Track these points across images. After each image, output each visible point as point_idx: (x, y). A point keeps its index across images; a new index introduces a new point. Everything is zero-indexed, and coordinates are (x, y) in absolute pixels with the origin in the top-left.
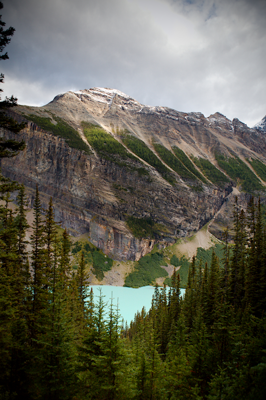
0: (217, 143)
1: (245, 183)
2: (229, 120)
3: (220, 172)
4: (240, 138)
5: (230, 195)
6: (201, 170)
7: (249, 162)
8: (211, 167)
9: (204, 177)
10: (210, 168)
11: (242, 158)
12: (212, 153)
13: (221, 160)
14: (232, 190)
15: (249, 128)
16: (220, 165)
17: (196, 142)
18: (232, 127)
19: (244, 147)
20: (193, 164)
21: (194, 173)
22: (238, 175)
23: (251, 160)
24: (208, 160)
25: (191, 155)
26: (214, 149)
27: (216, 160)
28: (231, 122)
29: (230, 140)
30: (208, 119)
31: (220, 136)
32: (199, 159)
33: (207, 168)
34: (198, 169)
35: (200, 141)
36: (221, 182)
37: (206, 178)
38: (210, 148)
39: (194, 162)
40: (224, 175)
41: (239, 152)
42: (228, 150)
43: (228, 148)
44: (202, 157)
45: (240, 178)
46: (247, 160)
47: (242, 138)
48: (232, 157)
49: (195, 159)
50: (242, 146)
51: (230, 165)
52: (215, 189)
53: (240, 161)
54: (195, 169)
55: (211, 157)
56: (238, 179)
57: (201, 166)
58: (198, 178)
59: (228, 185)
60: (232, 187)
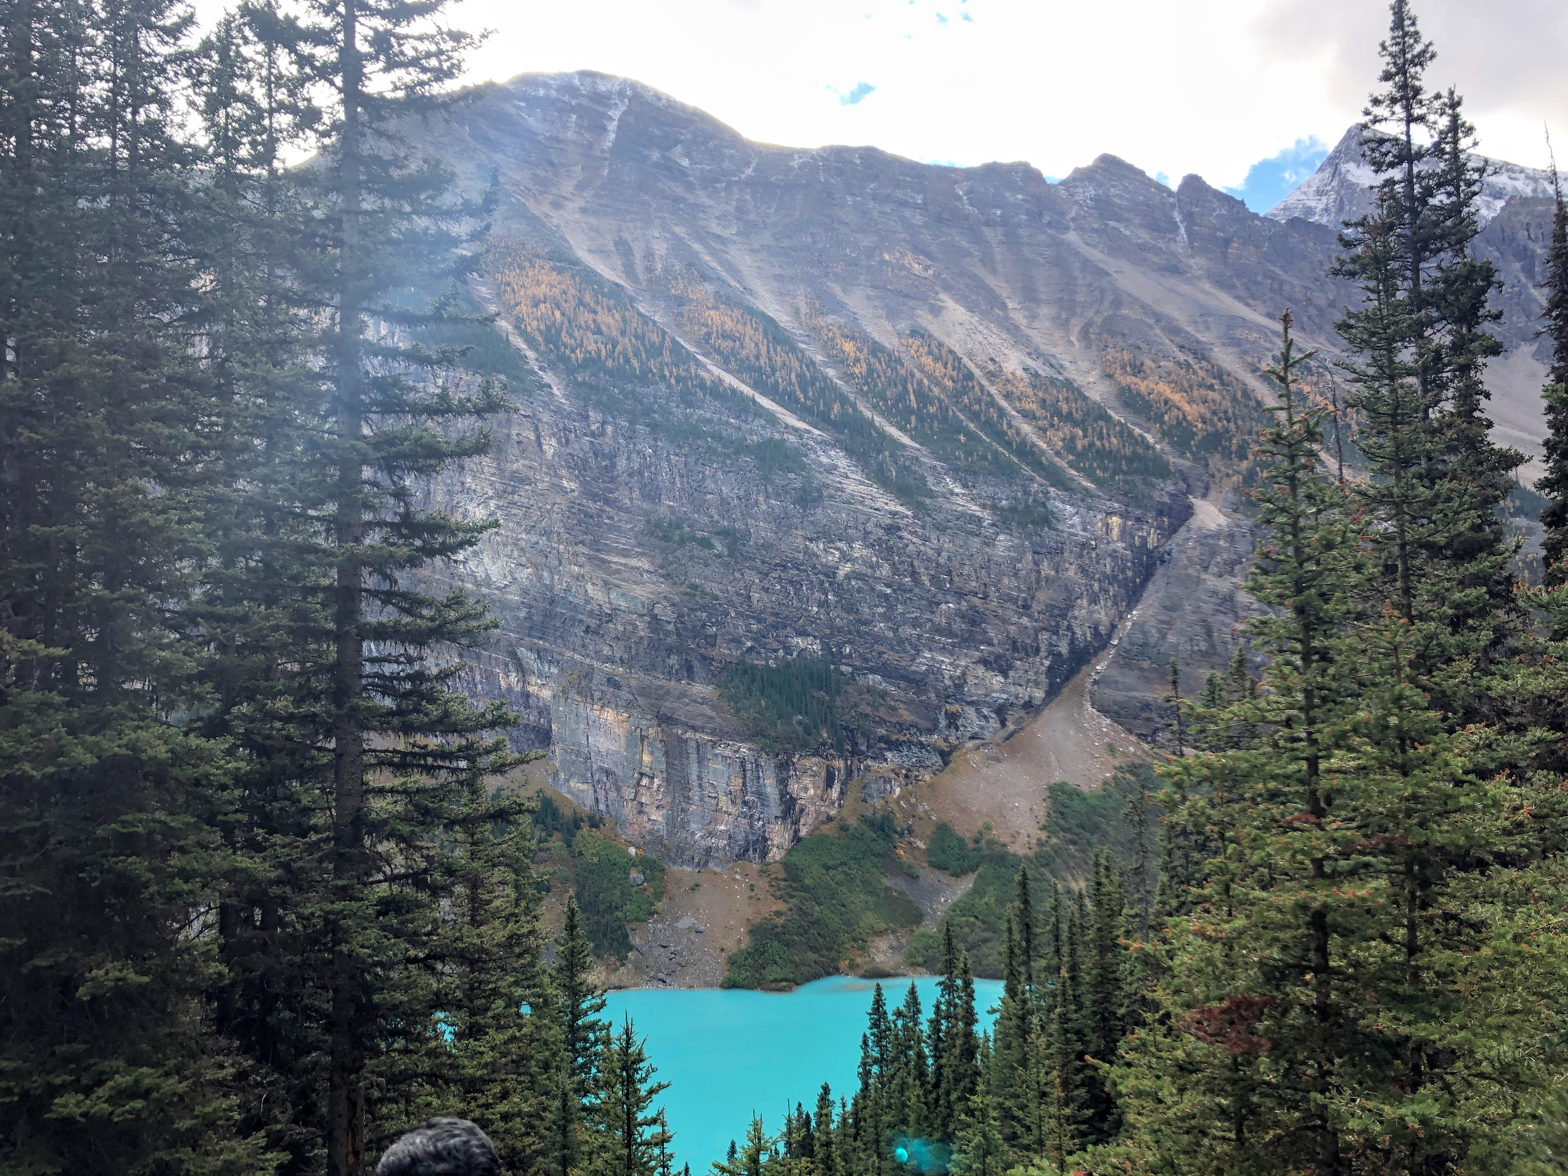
0: (1110, 297)
1: (1251, 476)
2: (1159, 188)
3: (1131, 434)
4: (1219, 269)
5: (1182, 533)
6: (1041, 431)
7: (1264, 375)
8: (1087, 413)
9: (1057, 460)
10: (1079, 415)
11: (1229, 361)
12: (1089, 347)
13: (1130, 379)
14: (1188, 511)
15: (1255, 216)
16: (1128, 399)
17: (1010, 305)
18: (1177, 217)
19: (1239, 309)
20: (1003, 404)
21: (1008, 445)
22: (1215, 441)
24: (1069, 383)
25: (991, 367)
26: (1095, 330)
27: (1108, 377)
28: (1170, 193)
29: (1172, 281)
30: (1063, 193)
31: (1124, 265)
32: (1026, 378)
33: (1070, 417)
34: (1028, 430)
35: (1029, 293)
36: (1138, 479)
37: (1063, 464)
38: (1077, 325)
39: (1008, 397)
40: (1148, 447)
41: (1214, 331)
42: (1164, 329)
43: (1159, 318)
44: (1044, 371)
45: (1227, 454)
46: (1253, 367)
47: (1226, 263)
48: (1182, 357)
49: (1011, 381)
50: (1227, 303)
51: (1176, 399)
52: (1109, 514)
53: (1222, 376)
54: (1011, 427)
55: (1085, 365)
56: (1216, 460)
57: (1040, 414)
58: (1027, 470)
59: (1170, 488)
60: (1192, 499)
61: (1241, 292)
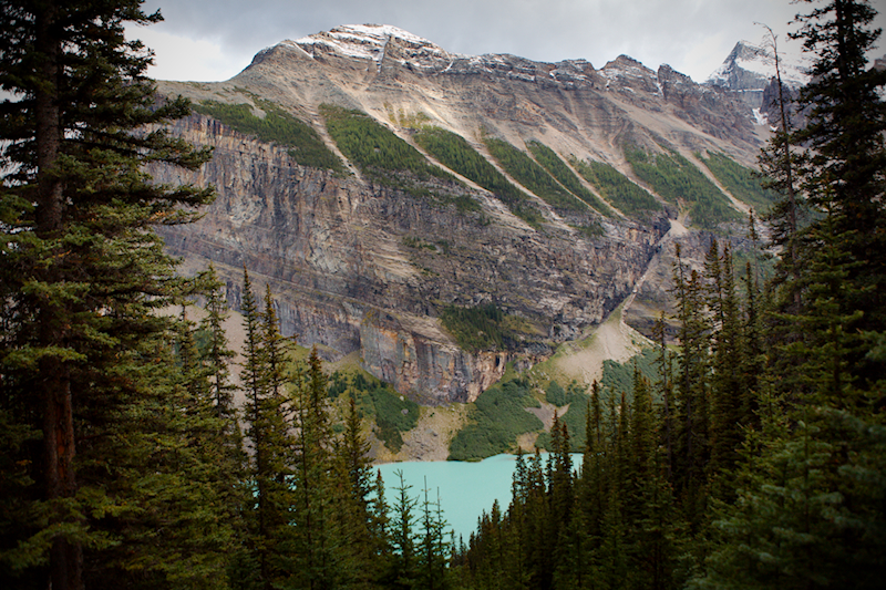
0: (627, 123)
1: (698, 208)
2: (649, 71)
3: (640, 189)
4: (679, 109)
5: (665, 238)
6: (597, 189)
7: (703, 161)
8: (618, 180)
9: (605, 202)
10: (614, 181)
11: (685, 153)
12: (618, 148)
13: (639, 163)
14: (668, 227)
15: (695, 84)
16: (638, 173)
17: (579, 128)
18: (658, 85)
19: (690, 128)
20: (578, 175)
21: (580, 196)
22: (680, 192)
23: (706, 157)
24: (609, 165)
25: (571, 157)
26: (621, 139)
27: (628, 162)
28: (654, 73)
29: (656, 115)
30: (602, 73)
31: (633, 108)
32: (589, 163)
33: (610, 182)
34: (590, 187)
35: (588, 122)
36: (644, 211)
37: (608, 204)
38: (611, 137)
39: (580, 172)
40: (648, 195)
41: (678, 139)
42: (654, 138)
43: (651, 133)
44: (597, 159)
45: (686, 199)
46: (698, 156)
47: (683, 107)
48: (663, 152)
49: (581, 164)
50: (684, 126)
51: (661, 172)
52: (631, 228)
53: (683, 161)
54: (581, 186)
55: (616, 156)
56: (681, 202)
57: (596, 180)
58: (590, 208)
59: (659, 215)
60: (670, 220)
61: (690, 121)
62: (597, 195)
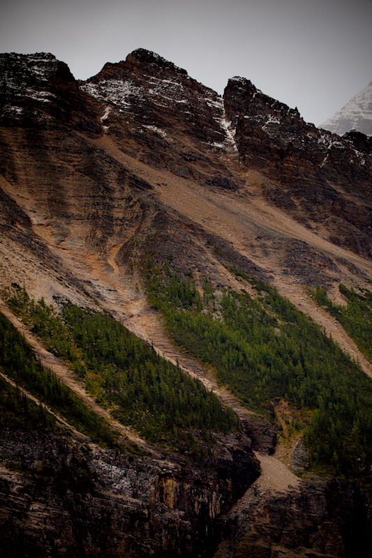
0: (152, 214)
1: (322, 427)
3: (183, 378)
4: (273, 185)
5: (248, 499)
6: (80, 375)
7: (334, 311)
8: (131, 354)
9: (98, 409)
10: (121, 355)
11: (292, 291)
12: (129, 272)
13: (181, 311)
14: (254, 471)
16: (179, 335)
17: (35, 220)
18: (225, 124)
19: (301, 232)
20: (31, 340)
21: (37, 391)
22: (281, 386)
23: (339, 301)
24: (108, 315)
25: (13, 294)
26: (136, 251)
27: (155, 308)
29: (221, 197)
30: (92, 90)
31: (166, 176)
32: (58, 309)
33: (109, 357)
34: (60, 370)
35: (57, 207)
36: (194, 431)
37: (105, 413)
38: (114, 245)
39: (35, 331)
40: (205, 394)
41: (274, 257)
42: (217, 252)
43: (211, 240)
44: (77, 299)
45: (295, 402)
46: (321, 300)
47: (284, 181)
48: (238, 286)
49: (40, 311)
50: (288, 226)
51: (234, 335)
52: (164, 476)
53: (285, 309)
54: (40, 367)
55: (127, 294)
56: (284, 410)
57: (77, 352)
58: (62, 421)
59: (232, 442)
60: (258, 455)
61: (301, 214)
62: (79, 390)
